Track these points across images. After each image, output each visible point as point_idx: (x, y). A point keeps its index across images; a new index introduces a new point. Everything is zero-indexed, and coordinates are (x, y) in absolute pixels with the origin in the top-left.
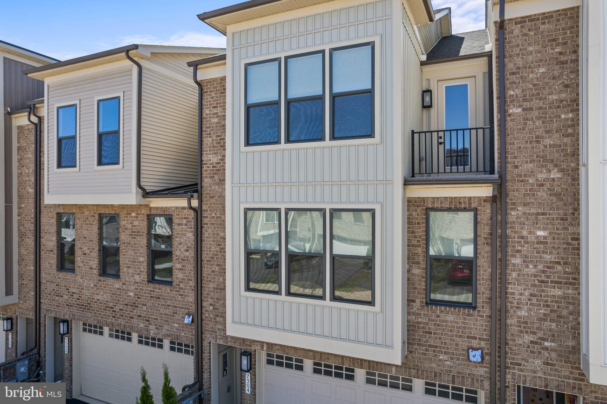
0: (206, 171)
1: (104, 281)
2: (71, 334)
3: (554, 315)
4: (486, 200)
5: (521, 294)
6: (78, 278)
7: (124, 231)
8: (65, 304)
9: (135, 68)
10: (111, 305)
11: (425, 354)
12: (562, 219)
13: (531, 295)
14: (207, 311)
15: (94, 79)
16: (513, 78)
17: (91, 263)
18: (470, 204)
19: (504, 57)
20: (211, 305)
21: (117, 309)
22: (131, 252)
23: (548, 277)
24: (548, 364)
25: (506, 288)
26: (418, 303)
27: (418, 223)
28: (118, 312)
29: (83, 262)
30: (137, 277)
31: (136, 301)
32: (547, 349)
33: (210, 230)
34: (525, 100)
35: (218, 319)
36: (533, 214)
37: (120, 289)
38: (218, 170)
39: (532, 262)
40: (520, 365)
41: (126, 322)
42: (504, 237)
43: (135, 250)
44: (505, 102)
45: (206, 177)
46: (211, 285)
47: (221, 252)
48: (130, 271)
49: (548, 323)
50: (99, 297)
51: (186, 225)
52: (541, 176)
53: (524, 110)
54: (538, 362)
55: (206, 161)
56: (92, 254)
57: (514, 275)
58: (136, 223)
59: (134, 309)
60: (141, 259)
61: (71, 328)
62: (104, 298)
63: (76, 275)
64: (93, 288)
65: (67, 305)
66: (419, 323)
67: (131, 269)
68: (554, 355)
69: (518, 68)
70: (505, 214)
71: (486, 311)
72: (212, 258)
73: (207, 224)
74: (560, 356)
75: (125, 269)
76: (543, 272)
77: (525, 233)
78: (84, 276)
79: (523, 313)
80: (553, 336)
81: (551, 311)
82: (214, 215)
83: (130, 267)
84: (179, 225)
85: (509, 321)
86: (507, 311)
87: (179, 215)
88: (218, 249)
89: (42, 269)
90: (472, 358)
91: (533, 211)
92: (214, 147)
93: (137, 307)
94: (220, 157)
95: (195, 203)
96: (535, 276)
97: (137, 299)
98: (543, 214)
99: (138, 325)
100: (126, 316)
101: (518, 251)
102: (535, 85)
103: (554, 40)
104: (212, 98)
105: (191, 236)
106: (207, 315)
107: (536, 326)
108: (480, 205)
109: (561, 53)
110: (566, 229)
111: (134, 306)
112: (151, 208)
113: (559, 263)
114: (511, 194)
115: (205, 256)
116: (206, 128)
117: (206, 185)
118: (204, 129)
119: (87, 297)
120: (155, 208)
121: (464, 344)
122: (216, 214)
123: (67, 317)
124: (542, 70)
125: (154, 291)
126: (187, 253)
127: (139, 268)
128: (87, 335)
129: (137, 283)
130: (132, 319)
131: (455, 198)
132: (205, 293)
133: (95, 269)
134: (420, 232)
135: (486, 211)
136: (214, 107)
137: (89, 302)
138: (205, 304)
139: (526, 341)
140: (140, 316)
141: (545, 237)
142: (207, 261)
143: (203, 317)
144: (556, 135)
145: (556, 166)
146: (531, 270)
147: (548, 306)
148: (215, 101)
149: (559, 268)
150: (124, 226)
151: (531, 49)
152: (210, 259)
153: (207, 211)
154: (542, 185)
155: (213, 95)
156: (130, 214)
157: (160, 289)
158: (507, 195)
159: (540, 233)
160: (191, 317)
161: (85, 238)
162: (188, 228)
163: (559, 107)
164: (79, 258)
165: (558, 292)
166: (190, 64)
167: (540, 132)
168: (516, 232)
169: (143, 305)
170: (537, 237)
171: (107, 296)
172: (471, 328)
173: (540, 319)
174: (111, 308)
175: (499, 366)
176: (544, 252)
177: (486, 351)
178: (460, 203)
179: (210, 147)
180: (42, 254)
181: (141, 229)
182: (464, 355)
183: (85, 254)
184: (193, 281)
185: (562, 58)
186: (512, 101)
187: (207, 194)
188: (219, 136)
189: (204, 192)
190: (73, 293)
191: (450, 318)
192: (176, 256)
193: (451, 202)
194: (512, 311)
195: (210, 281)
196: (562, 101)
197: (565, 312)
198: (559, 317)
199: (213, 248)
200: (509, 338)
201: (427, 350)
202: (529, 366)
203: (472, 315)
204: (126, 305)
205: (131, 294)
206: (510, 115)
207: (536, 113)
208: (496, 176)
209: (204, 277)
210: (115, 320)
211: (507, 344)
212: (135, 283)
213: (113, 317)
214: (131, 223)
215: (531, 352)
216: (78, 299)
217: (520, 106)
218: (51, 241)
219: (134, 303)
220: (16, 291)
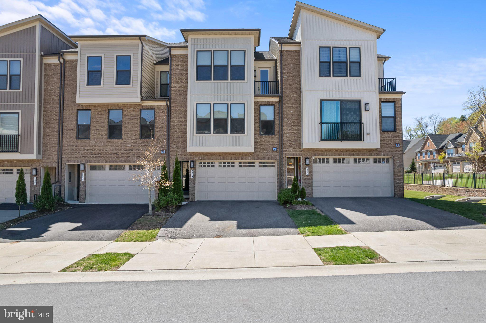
0: (173, 91)
1: (110, 141)
2: (86, 170)
3: (295, 135)
4: (277, 102)
5: (287, 130)
6: (93, 142)
7: (125, 117)
8: (82, 156)
9: (140, 44)
10: (115, 152)
11: (260, 151)
12: (297, 108)
13: (290, 129)
14: (172, 148)
15: (114, 46)
16: (285, 67)
17: (102, 133)
18: (273, 103)
19: (282, 61)
20: (175, 145)
21: (119, 153)
22: (130, 126)
23: (294, 124)
24: (294, 149)
25: (283, 128)
26: (257, 135)
27: (257, 110)
28: (120, 155)
29: (96, 133)
30: (133, 138)
31: (132, 148)
32: (293, 144)
33: (174, 115)
34: (288, 74)
35: (178, 150)
36: (290, 106)
37: (122, 144)
38: (179, 90)
39: (289, 120)
40: (287, 150)
41: (125, 159)
42: (282, 113)
43: (132, 125)
44: (282, 74)
45: (173, 93)
46: (175, 137)
47: (180, 123)
48: (129, 135)
49: (294, 137)
50: (107, 149)
51: (162, 113)
52: (292, 95)
53: (287, 76)
54: (291, 149)
55: (173, 86)
56: (103, 129)
57: (285, 124)
58: (134, 113)
59: (131, 152)
60: (136, 129)
61: (86, 168)
62: (111, 149)
63: (91, 140)
64: (103, 145)
65: (83, 156)
66: (258, 141)
67: (129, 134)
68: (295, 146)
69: (286, 64)
70: (282, 106)
71: (278, 136)
72: (176, 126)
73: (173, 112)
74: (297, 146)
75: (126, 134)
76: (293, 123)
77: (288, 112)
78: (97, 140)
79: (288, 135)
80: (295, 140)
81: (295, 134)
82: (177, 108)
83: (129, 133)
84: (158, 113)
85: (284, 138)
86: (283, 135)
87: (158, 109)
88: (179, 122)
89: (64, 139)
90: (274, 150)
91: (290, 105)
92: (177, 81)
93: (133, 151)
94: (180, 85)
96: (290, 124)
97: (133, 147)
98: (292, 106)
99: (133, 159)
100: (125, 156)
101: (286, 117)
102: (290, 70)
103: (294, 58)
104: (176, 62)
105: (165, 118)
106: (173, 149)
107: (291, 138)
108: (275, 104)
109: (296, 62)
110: (298, 110)
111: (131, 150)
112: (142, 106)
113: (296, 120)
114: (284, 100)
115: (172, 125)
116: (173, 73)
117: (173, 96)
118: (172, 74)
119: (98, 151)
120: (145, 106)
121: (271, 146)
122: (178, 108)
123: (84, 162)
124: (292, 66)
125: (143, 143)
126: (163, 125)
127: (134, 133)
128: (94, 172)
129: (133, 140)
130: (129, 157)
131: (268, 102)
132: (172, 140)
133: (105, 136)
134: (258, 112)
135: (277, 106)
136: (177, 66)
137: (100, 153)
138: (171, 145)
139: (288, 143)
140: (135, 155)
141: (293, 113)
142: (173, 127)
143: (171, 150)
144: (295, 84)
145: (295, 93)
146: (289, 122)
147: (294, 132)
148: (178, 63)
149: (296, 121)
150: (126, 114)
151: (289, 59)
152: (174, 126)
153: (173, 107)
154: (292, 98)
155: (177, 60)
156: (129, 109)
157: (146, 141)
158: (283, 101)
159: (292, 112)
160: (164, 151)
161: (98, 121)
162: (163, 114)
163: (296, 77)
164: (93, 132)
165: (296, 128)
166: (167, 47)
167: (291, 83)
168: (285, 112)
169: (136, 149)
170: (291, 113)
171: (113, 148)
172: (273, 141)
173: (292, 136)
174: (115, 153)
175: (281, 152)
176: (292, 117)
177: (278, 148)
178: (270, 103)
179: (175, 81)
180: (64, 131)
181: (136, 116)
182: (271, 150)
183: (98, 129)
184: (166, 135)
185: (297, 63)
186: (284, 74)
187: (173, 100)
188: (180, 77)
189: (172, 99)
190: (88, 149)
191: (267, 139)
192: (157, 126)
193: (267, 103)
194: (285, 135)
195: (174, 135)
196: (296, 75)
197: (298, 134)
198: (296, 135)
199: (176, 122)
200: (284, 143)
201: (260, 150)
202: (289, 150)
203: (274, 137)
204: (125, 151)
205: (129, 145)
206: (284, 78)
207: (290, 78)
208: (280, 94)
209: (171, 134)
210: (118, 159)
211: (283, 145)
212: (132, 140)
213: (116, 158)
214: (130, 113)
215: (290, 146)
216: (91, 152)
217: (286, 75)
218: (72, 124)
219: (131, 149)
220: (41, 153)
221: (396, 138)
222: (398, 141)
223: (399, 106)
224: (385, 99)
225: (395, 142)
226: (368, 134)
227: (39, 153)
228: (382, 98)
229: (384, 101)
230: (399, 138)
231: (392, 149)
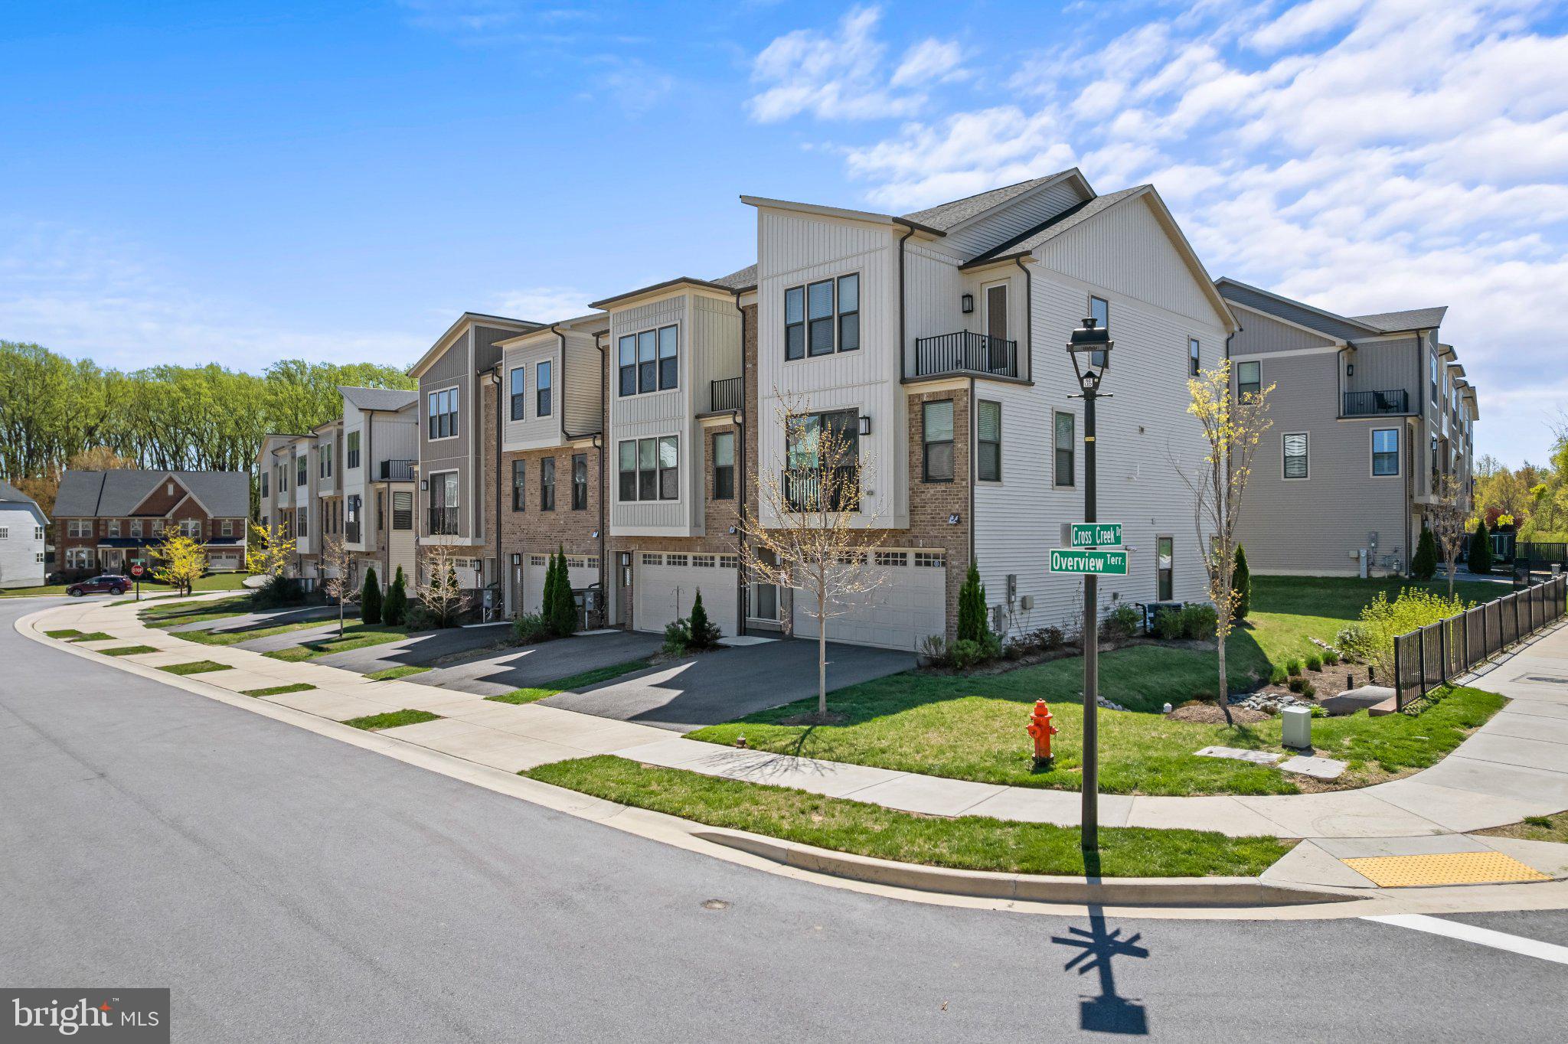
1: (544, 515)
2: (522, 565)
4: (737, 425)
6: (527, 515)
7: (557, 471)
8: (518, 540)
9: (560, 338)
10: (549, 534)
11: (713, 534)
14: (606, 526)
15: (535, 347)
17: (536, 501)
18: (732, 428)
20: (609, 521)
21: (552, 536)
22: (562, 488)
25: (746, 483)
26: (710, 500)
27: (709, 445)
29: (530, 501)
30: (565, 507)
37: (555, 519)
42: (745, 448)
43: (564, 486)
48: (561, 503)
50: (541, 529)
51: (594, 460)
55: (606, 409)
56: (536, 493)
58: (565, 462)
59: (563, 534)
60: (568, 492)
61: (522, 560)
62: (544, 529)
63: (526, 513)
64: (537, 522)
66: (710, 513)
70: (745, 434)
71: (738, 499)
73: (606, 458)
75: (558, 502)
77: (754, 445)
78: (531, 513)
83: (561, 500)
84: (590, 461)
85: (747, 505)
86: (746, 498)
87: (590, 453)
89: (502, 512)
90: (731, 532)
93: (566, 532)
95: (598, 443)
99: (566, 547)
101: (750, 458)
105: (597, 469)
106: (607, 529)
108: (735, 428)
111: (563, 531)
112: (573, 450)
114: (747, 420)
115: (605, 483)
116: (607, 383)
117: (606, 428)
118: (604, 384)
119: (533, 531)
120: (576, 449)
121: (728, 523)
123: (519, 552)
125: (576, 517)
126: (595, 483)
127: (566, 500)
128: (535, 567)
129: (566, 512)
130: (562, 543)
131: (726, 425)
132: (605, 512)
133: (538, 506)
134: (710, 451)
135: (737, 434)
137: (534, 535)
138: (605, 521)
139: (753, 516)
140: (567, 539)
142: (606, 487)
143: (605, 532)
150: (558, 465)
152: (609, 485)
153: (606, 448)
156: (561, 456)
157: (579, 514)
160: (597, 533)
161: (532, 480)
162: (596, 463)
164: (527, 499)
166: (594, 335)
169: (569, 529)
171: (546, 527)
172: (731, 512)
174: (549, 536)
177: (737, 526)
178: (728, 428)
180: (502, 499)
181: (568, 468)
182: (728, 531)
183: (532, 494)
184: (598, 503)
187: (606, 435)
189: (606, 433)
190: (523, 529)
191: (723, 507)
192: (589, 486)
193: (724, 428)
194: (749, 497)
195: (609, 502)
200: (747, 516)
201: (713, 531)
202: (753, 532)
203: (732, 503)
204: (558, 532)
205: (561, 522)
206: (747, 369)
209: (605, 500)
211: (745, 520)
212: (564, 512)
214: (562, 463)
215: (754, 523)
216: (527, 534)
218: (509, 489)
219: (564, 529)
220: (483, 534)
221: (953, 499)
222: (957, 506)
223: (961, 411)
224: (930, 395)
225: (950, 510)
226: (871, 493)
227: (478, 534)
228: (922, 394)
229: (928, 399)
230: (960, 499)
231: (943, 529)
